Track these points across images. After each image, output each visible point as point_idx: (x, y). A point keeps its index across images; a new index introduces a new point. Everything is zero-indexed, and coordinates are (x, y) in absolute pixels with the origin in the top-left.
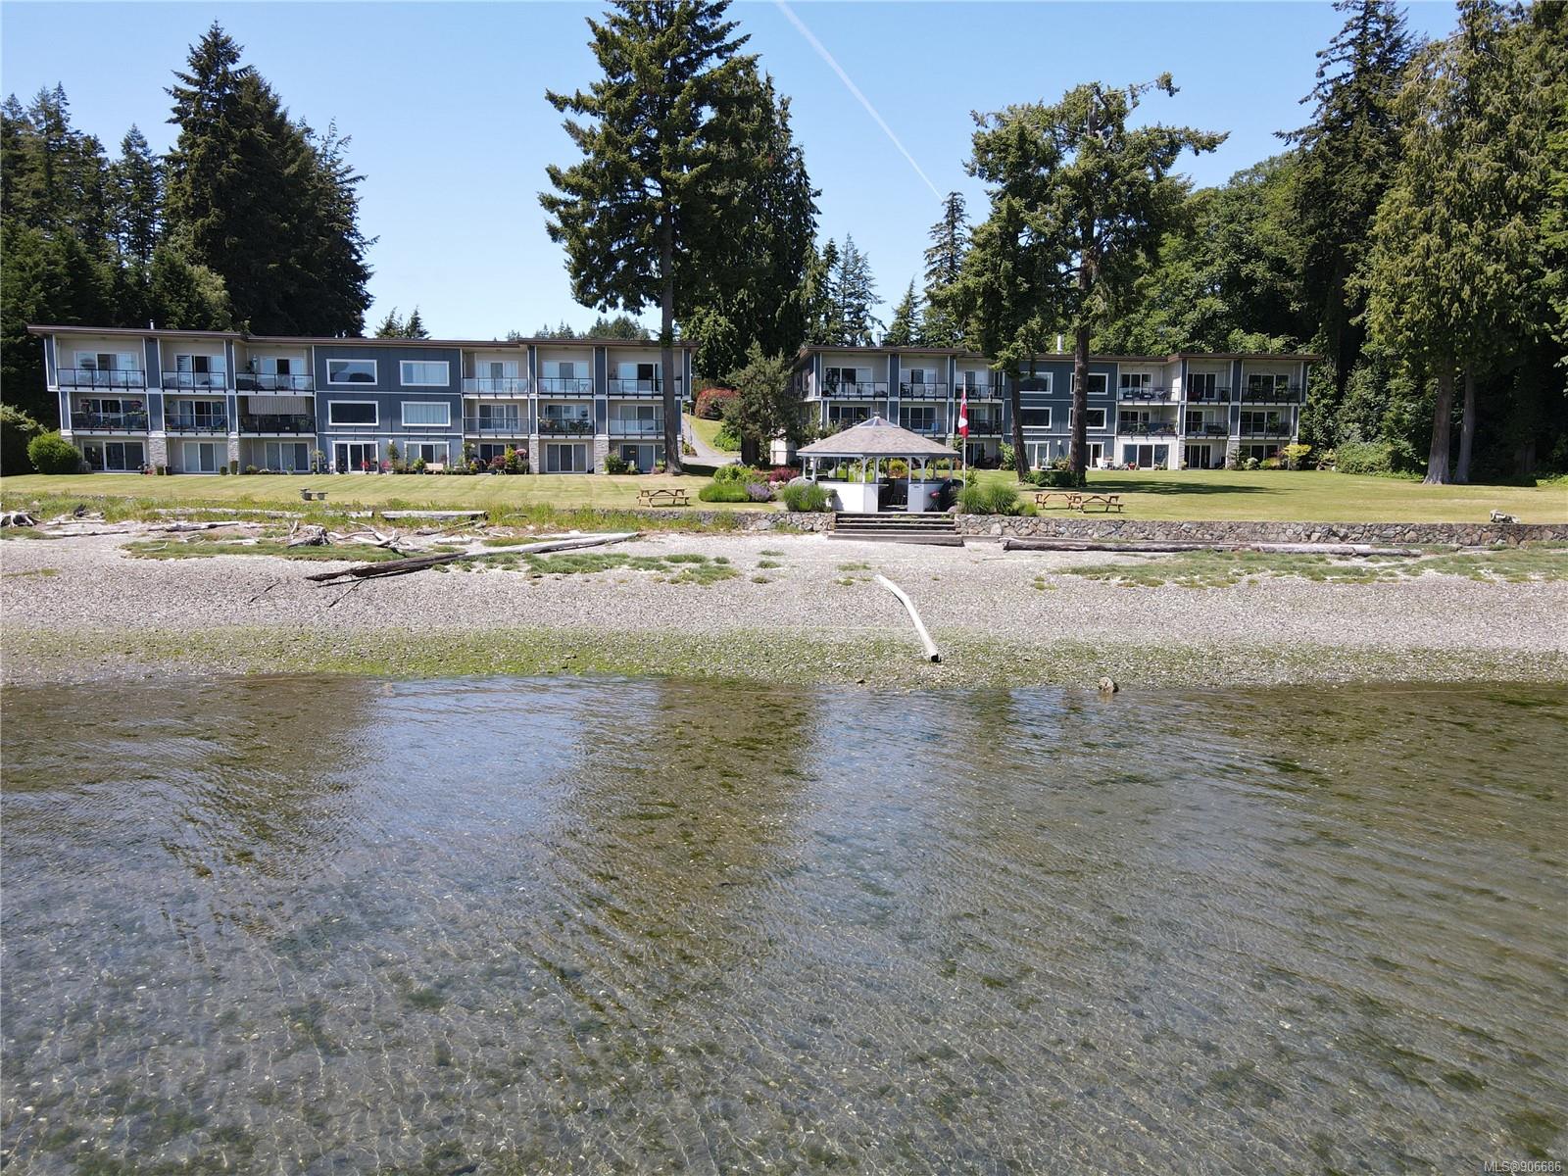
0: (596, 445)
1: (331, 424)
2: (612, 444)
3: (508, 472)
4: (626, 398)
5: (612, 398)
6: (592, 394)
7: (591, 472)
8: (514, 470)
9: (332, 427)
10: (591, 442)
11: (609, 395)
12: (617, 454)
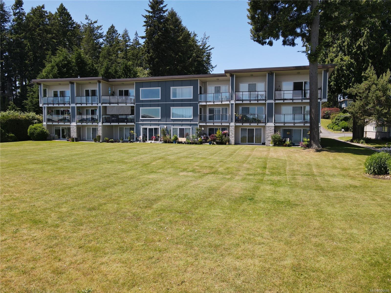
0: (267, 129)
1: (141, 118)
2: (276, 129)
3: (218, 143)
4: (286, 101)
5: (277, 102)
6: (265, 100)
7: (264, 144)
8: (221, 143)
9: (141, 120)
10: (264, 127)
11: (275, 100)
12: (279, 135)
